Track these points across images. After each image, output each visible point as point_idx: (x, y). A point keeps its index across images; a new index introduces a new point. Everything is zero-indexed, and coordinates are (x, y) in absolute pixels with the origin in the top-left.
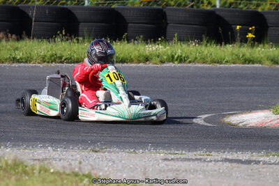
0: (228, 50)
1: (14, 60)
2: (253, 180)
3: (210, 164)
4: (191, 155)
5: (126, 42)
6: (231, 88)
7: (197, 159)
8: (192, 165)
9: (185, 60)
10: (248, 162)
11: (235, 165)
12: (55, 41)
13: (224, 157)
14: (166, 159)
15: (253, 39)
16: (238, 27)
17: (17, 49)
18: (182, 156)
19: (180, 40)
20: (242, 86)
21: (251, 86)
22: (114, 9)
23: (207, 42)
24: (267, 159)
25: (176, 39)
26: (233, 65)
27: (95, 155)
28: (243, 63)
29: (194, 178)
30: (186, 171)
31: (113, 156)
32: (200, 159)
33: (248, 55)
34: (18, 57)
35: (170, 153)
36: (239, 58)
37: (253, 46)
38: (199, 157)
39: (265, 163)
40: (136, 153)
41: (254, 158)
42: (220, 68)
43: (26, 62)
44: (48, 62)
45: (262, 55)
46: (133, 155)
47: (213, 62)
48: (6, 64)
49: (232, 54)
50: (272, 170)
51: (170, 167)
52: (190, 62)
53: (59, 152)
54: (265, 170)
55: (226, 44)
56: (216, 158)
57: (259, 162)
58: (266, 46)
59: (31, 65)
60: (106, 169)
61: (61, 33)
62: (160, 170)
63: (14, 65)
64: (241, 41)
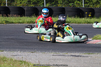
0: (83, 20)
1: (19, 23)
2: (77, 63)
3: (66, 57)
4: (61, 54)
5: (53, 17)
6: (82, 31)
7: (63, 55)
8: (60, 57)
9: (70, 23)
10: (78, 56)
11: (74, 57)
12: (32, 17)
13: (72, 54)
14: (53, 55)
15: (91, 16)
16: (86, 13)
17: (20, 19)
18: (59, 54)
19: (69, 16)
20: (86, 30)
21: (88, 30)
22: (50, 8)
23: (77, 17)
24: (84, 55)
25: (68, 16)
26: (84, 24)
27: (32, 54)
28: (87, 23)
29: (59, 62)
30: (58, 59)
31: (37, 54)
32: (64, 55)
33: (89, 21)
34: (20, 22)
35: (55, 53)
36: (86, 22)
37: (91, 18)
38: (64, 54)
39: (83, 56)
40: (45, 53)
41: (80, 55)
42: (80, 25)
43: (23, 23)
44: (29, 23)
45: (93, 21)
46: (44, 54)
47: (78, 23)
48: (17, 24)
49: (84, 21)
50: (84, 59)
51: (53, 58)
52: (71, 23)
53: (21, 53)
54: (82, 59)
55: (82, 18)
56: (69, 55)
57: (81, 56)
58: (95, 18)
59: (24, 24)
60: (33, 59)
61: (34, 15)
62: (50, 59)
63: (19, 24)
64: (87, 17)
